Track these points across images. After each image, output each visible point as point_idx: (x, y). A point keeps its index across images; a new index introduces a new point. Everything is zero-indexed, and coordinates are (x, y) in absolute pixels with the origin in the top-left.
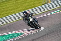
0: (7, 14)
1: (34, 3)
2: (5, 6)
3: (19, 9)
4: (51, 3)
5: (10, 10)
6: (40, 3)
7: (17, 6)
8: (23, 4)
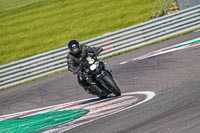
2: (30, 21)
3: (75, 32)
6: (143, 12)
7: (67, 22)
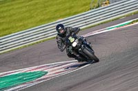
0: (9, 29)
1: (73, 5)
2: (7, 11)
3: (38, 19)
4: (109, 5)
5: (18, 21)
6: (85, 5)
7: (32, 12)
8: (47, 6)
